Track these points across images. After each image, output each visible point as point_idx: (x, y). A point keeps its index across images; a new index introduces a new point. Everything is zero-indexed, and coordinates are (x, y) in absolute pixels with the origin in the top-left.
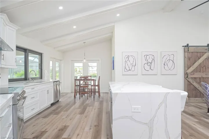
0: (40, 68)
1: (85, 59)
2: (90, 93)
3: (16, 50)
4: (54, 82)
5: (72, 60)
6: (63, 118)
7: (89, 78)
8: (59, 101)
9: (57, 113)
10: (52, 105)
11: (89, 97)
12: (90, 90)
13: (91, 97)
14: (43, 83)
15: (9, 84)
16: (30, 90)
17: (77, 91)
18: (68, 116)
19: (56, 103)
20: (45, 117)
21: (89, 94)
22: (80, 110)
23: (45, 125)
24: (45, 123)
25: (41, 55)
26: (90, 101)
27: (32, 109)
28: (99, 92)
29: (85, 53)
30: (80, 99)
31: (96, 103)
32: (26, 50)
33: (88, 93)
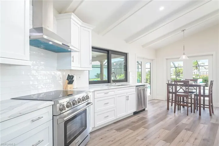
0: (125, 70)
1: (184, 54)
2: (193, 105)
3: (92, 51)
4: (136, 86)
5: (167, 59)
6: (137, 138)
7: (191, 82)
8: (146, 110)
9: (135, 129)
10: (135, 113)
11: (192, 112)
12: (193, 100)
13: (194, 112)
14: (128, 86)
15: (89, 86)
16: (103, 94)
17: (172, 100)
18: (145, 137)
19: (141, 113)
20: (119, 130)
21: (191, 106)
22: (167, 131)
23: (113, 142)
24: (113, 140)
25: (125, 55)
26: (192, 119)
27: (106, 116)
28: (211, 107)
29: (184, 46)
30: (175, 112)
31: (202, 126)
32: (109, 51)
33: (189, 105)
